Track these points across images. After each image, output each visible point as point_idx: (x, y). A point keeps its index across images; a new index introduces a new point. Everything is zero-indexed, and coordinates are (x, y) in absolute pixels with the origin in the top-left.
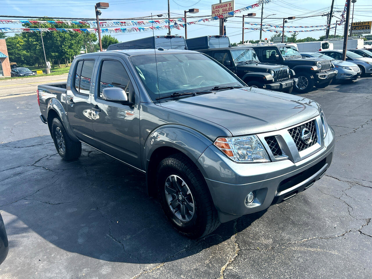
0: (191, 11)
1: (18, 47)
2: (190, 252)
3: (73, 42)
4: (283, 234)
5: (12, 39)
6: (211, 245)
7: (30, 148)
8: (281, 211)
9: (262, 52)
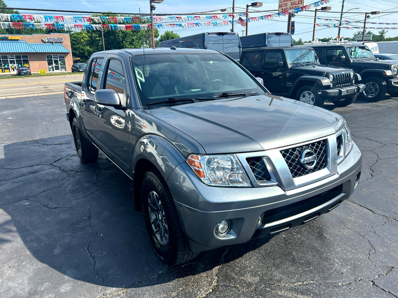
0: (254, 5)
1: (82, 42)
2: (161, 280)
3: (134, 38)
4: (275, 273)
5: (78, 34)
6: (187, 275)
7: (57, 146)
8: (285, 244)
9: (326, 52)
